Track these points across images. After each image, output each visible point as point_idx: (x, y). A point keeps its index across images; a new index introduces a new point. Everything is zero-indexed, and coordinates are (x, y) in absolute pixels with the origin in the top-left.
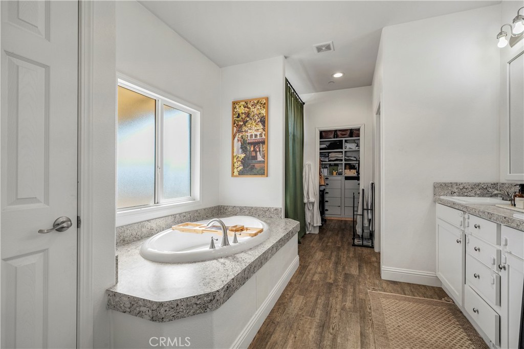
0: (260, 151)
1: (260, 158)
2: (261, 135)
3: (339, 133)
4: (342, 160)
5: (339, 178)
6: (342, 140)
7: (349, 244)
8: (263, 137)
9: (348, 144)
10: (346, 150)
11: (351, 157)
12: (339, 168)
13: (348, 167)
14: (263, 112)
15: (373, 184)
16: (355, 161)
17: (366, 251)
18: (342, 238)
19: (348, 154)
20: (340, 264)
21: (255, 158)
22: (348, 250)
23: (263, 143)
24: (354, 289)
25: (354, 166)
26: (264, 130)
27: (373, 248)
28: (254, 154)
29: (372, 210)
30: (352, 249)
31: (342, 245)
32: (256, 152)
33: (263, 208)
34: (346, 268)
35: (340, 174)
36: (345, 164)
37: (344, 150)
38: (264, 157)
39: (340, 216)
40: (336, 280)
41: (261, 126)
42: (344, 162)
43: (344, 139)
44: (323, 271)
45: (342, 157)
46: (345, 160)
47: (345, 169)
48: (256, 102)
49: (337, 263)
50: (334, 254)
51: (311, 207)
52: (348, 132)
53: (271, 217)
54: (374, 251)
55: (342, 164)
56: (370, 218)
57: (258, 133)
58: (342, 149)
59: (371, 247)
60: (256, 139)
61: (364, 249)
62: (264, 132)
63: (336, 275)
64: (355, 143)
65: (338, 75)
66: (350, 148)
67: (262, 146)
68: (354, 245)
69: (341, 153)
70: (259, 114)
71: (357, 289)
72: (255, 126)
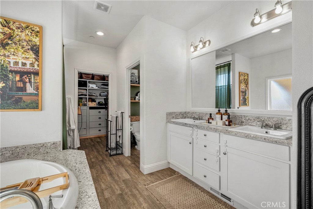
0: (30, 82)
1: (30, 89)
2: (32, 64)
3: (83, 76)
4: (86, 95)
5: (85, 108)
6: (87, 81)
7: (106, 155)
8: (36, 67)
9: (90, 84)
10: (89, 88)
11: (92, 93)
12: (83, 101)
13: (90, 100)
14: (36, 40)
15: (122, 113)
16: (95, 96)
17: (120, 157)
18: (98, 152)
19: (91, 91)
20: (113, 174)
21: (23, 89)
22: (110, 161)
23: (36, 74)
24: (138, 190)
25: (94, 100)
26: (37, 60)
27: (123, 154)
28: (20, 85)
29: (122, 130)
30: (111, 158)
31: (103, 158)
32: (25, 83)
33: (35, 145)
34: (120, 175)
35: (85, 105)
36: (89, 98)
37: (88, 88)
38: (37, 89)
39: (86, 135)
40: (121, 189)
41: (31, 55)
42: (88, 97)
43: (88, 81)
44: (107, 186)
45: (87, 93)
46: (89, 95)
47: (89, 102)
48: (24, 26)
49: (111, 174)
50: (103, 167)
51: (72, 133)
52: (91, 76)
53: (47, 153)
54: (125, 156)
55: (87, 98)
56: (120, 135)
57: (28, 63)
58: (87, 87)
59: (121, 154)
60: (24, 68)
61: (118, 156)
62: (37, 63)
63: (118, 185)
64: (95, 84)
65: (100, 34)
66: (92, 87)
67: (34, 77)
68: (111, 156)
69: (86, 90)
70: (30, 41)
71: (139, 189)
72: (23, 53)
